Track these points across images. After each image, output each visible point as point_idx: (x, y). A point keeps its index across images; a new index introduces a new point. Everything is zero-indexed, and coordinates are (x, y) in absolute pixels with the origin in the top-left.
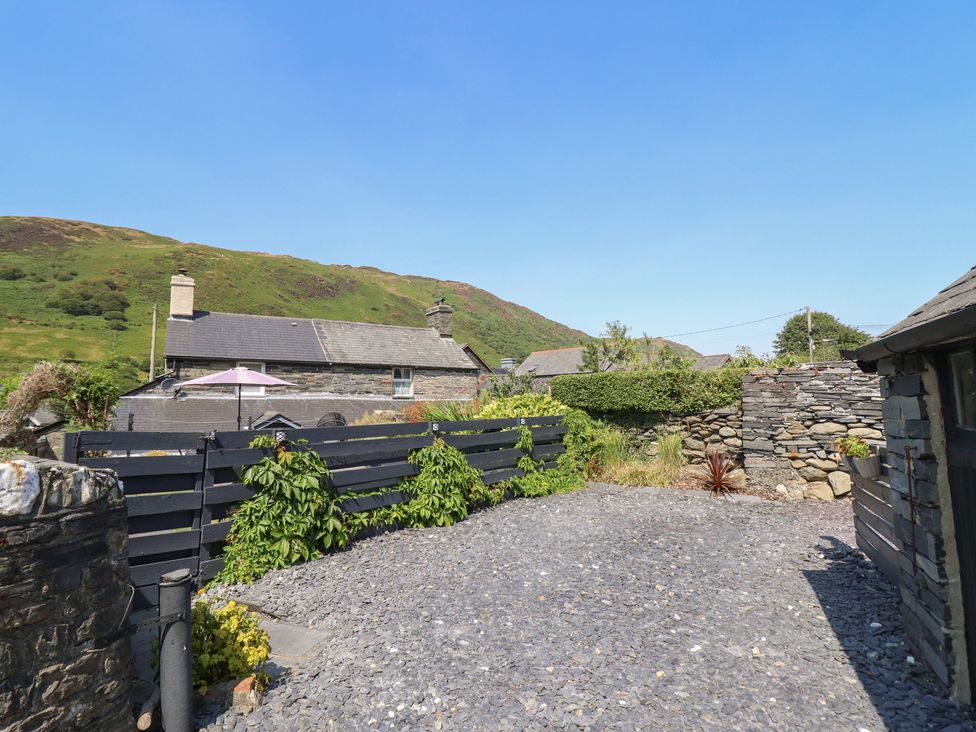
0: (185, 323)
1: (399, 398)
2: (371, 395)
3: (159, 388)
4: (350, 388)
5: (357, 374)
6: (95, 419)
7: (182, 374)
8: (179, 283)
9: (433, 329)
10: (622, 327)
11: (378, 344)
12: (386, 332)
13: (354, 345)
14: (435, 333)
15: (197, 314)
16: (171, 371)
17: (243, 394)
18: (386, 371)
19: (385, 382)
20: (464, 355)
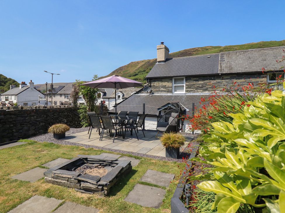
4: (234, 88)
7: (152, 85)
8: (159, 48)
13: (241, 62)
15: (166, 60)
16: (148, 83)
17: (176, 93)
18: (262, 76)
19: (261, 83)
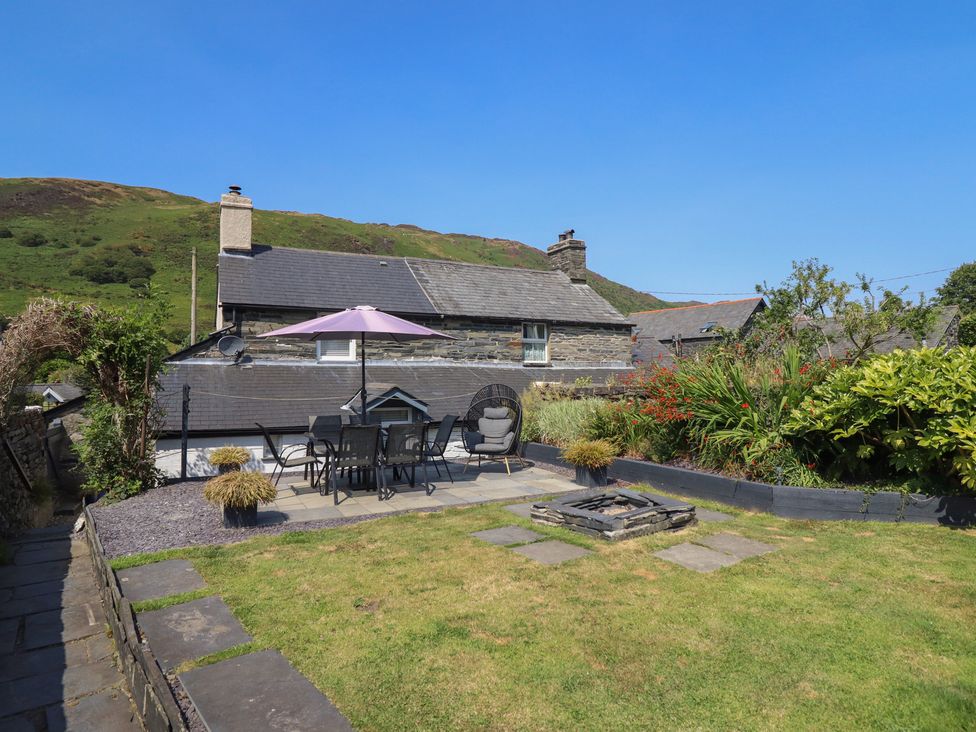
0: (242, 259)
1: (532, 365)
2: (495, 361)
3: (215, 350)
4: (467, 351)
5: (477, 330)
6: (131, 395)
7: (244, 329)
8: (232, 204)
9: (559, 272)
10: (820, 267)
11: (495, 290)
12: (501, 276)
13: (465, 291)
14: (565, 278)
15: (256, 249)
16: (230, 325)
17: (324, 358)
18: (514, 327)
19: (512, 344)
20: (608, 306)
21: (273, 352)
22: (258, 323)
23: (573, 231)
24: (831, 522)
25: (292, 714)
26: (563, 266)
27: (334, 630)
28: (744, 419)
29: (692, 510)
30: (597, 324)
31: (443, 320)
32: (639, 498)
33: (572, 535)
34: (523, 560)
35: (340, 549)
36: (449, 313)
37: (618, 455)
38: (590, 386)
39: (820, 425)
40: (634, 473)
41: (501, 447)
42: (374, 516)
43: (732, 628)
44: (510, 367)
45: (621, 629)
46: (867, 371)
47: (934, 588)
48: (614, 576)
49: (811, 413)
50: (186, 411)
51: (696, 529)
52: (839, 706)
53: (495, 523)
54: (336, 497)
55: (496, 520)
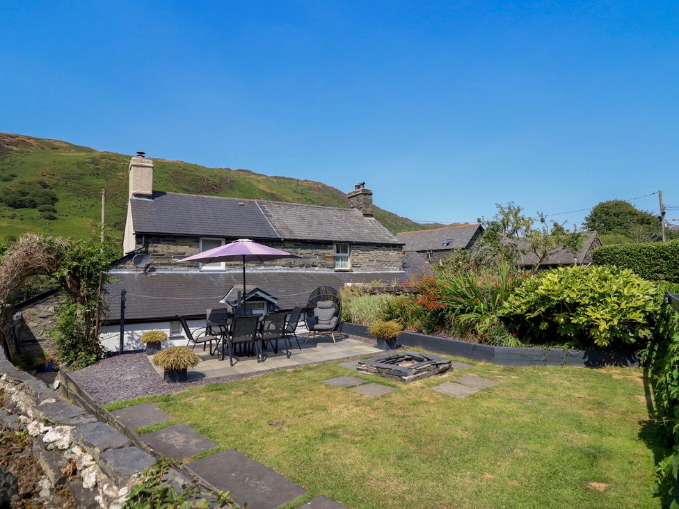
0: (146, 201)
1: (340, 271)
2: (317, 268)
3: (130, 263)
5: (304, 249)
6: (89, 298)
7: (150, 249)
8: (139, 164)
9: (355, 209)
10: (516, 208)
11: (315, 221)
12: (319, 212)
13: (296, 223)
14: (360, 213)
15: (156, 194)
16: (141, 246)
17: (204, 268)
18: (329, 246)
19: (328, 257)
20: (388, 232)
21: (170, 264)
22: (159, 245)
23: (364, 183)
24: (526, 367)
25: (259, 479)
26: (358, 206)
27: (263, 438)
28: (476, 307)
29: (450, 362)
30: (381, 244)
31: (283, 242)
32: (419, 356)
33: (382, 380)
34: (358, 395)
35: (245, 393)
36: (287, 237)
37: (402, 330)
38: (382, 285)
39: (519, 311)
40: (412, 341)
41: (329, 327)
42: (259, 372)
43: (479, 426)
44: (326, 272)
45: (421, 429)
46: (544, 281)
47: (580, 401)
48: (411, 401)
49: (514, 304)
50: (123, 307)
51: (452, 373)
52: (534, 459)
53: (335, 374)
54: (231, 361)
55: (335, 372)
